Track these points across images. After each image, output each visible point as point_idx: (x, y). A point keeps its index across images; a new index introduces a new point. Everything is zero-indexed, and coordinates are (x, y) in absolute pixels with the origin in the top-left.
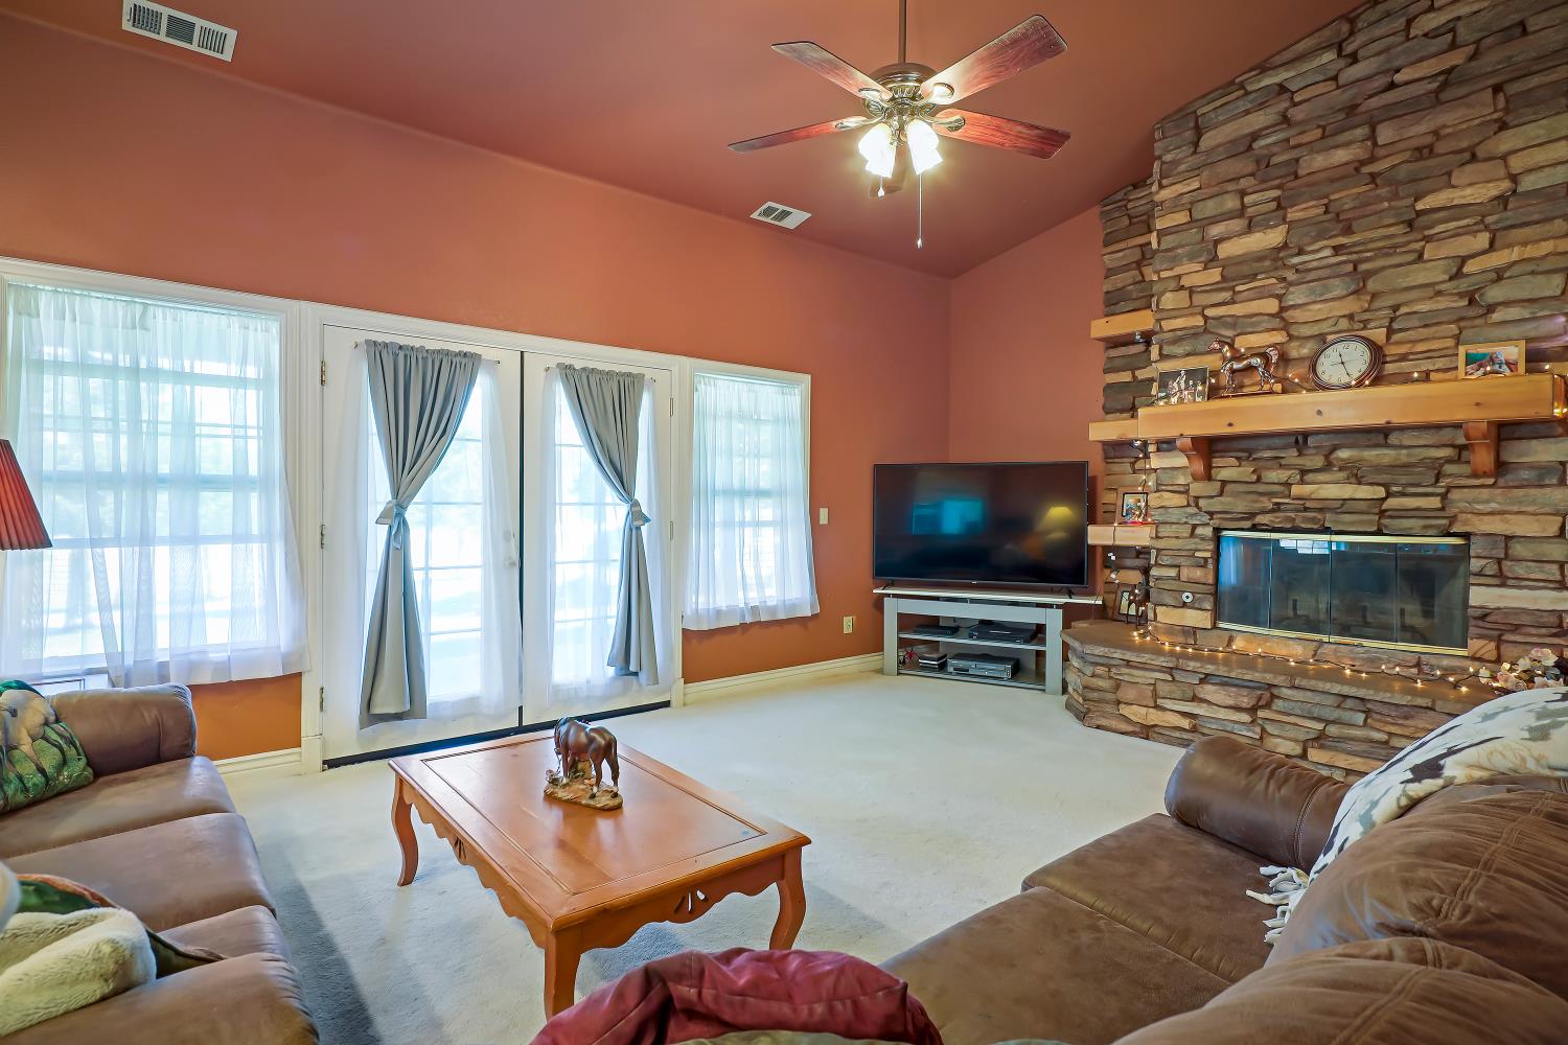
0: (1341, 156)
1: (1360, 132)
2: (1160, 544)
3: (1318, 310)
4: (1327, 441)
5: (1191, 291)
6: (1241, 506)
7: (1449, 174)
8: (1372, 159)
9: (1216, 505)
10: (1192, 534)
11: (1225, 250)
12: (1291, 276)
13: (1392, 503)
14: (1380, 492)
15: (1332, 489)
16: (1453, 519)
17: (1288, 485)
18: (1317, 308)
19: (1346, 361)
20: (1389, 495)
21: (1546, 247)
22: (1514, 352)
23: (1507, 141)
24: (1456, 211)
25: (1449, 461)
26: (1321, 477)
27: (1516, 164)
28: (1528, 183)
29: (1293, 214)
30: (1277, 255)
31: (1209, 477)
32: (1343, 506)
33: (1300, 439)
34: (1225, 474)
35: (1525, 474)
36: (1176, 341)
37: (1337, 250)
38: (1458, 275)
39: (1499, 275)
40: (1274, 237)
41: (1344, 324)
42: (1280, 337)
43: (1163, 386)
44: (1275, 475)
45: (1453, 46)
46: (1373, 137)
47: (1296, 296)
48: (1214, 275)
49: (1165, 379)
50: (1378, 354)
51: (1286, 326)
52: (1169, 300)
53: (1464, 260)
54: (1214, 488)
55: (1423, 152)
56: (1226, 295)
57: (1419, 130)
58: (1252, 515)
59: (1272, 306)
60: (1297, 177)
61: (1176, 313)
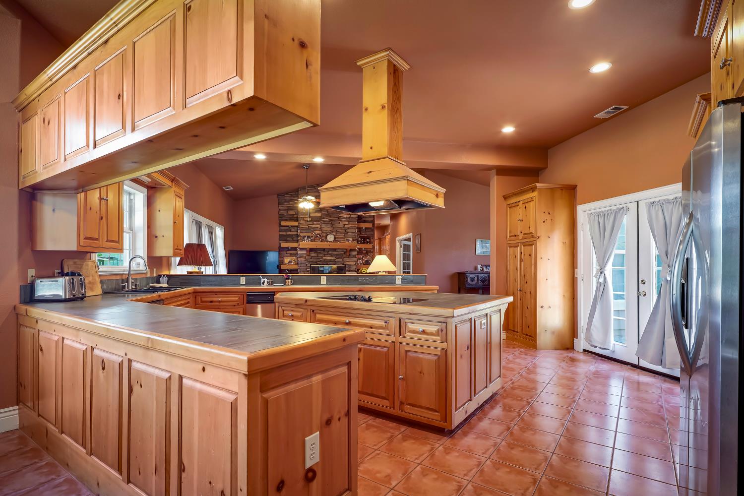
2: (300, 268)
3: (326, 229)
4: (328, 250)
6: (315, 261)
9: (311, 261)
10: (306, 266)
12: (323, 222)
13: (337, 260)
14: (334, 258)
15: (329, 258)
16: (344, 262)
17: (322, 257)
19: (331, 238)
21: (353, 225)
22: (351, 239)
24: (344, 218)
25: (343, 254)
26: (327, 256)
28: (352, 216)
29: (322, 212)
30: (320, 218)
31: (309, 255)
32: (330, 261)
33: (324, 250)
34: (312, 255)
35: (352, 256)
36: (303, 230)
37: (329, 219)
38: (344, 227)
39: (349, 228)
40: (319, 215)
41: (329, 232)
42: (320, 232)
44: (320, 255)
47: (323, 226)
49: (304, 237)
50: (335, 238)
51: (321, 230)
52: (302, 222)
53: (345, 225)
54: (310, 257)
56: (311, 223)
59: (319, 226)
61: (302, 225)
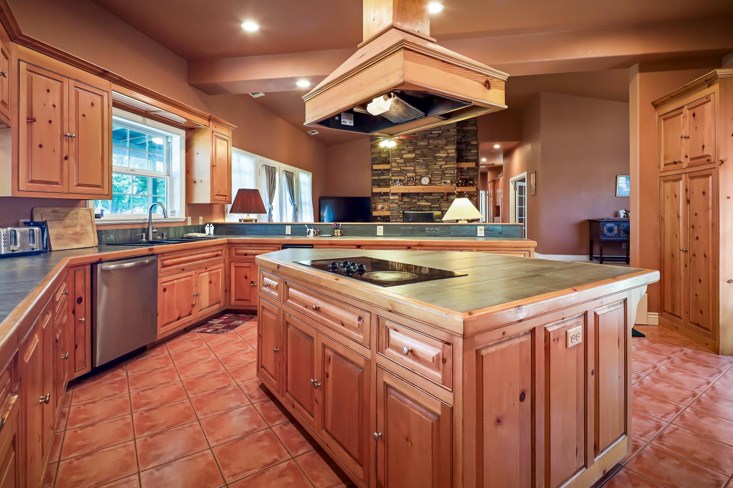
0: (424, 143)
1: (427, 140)
2: (392, 214)
3: (420, 171)
4: (422, 195)
5: (398, 163)
6: (408, 207)
7: (439, 151)
8: (428, 145)
9: (404, 206)
10: (399, 212)
11: (404, 156)
12: (416, 164)
13: (433, 206)
14: (431, 204)
15: (423, 203)
16: (441, 208)
17: (416, 202)
18: (420, 170)
19: (425, 180)
21: (452, 166)
22: (449, 182)
23: (447, 148)
24: (441, 157)
25: (440, 198)
26: (421, 201)
27: (449, 151)
28: (450, 155)
29: (416, 152)
30: (413, 159)
31: (402, 200)
32: (425, 206)
33: (418, 194)
34: (405, 200)
35: (450, 201)
36: (395, 173)
37: (424, 160)
38: (441, 168)
39: (446, 169)
40: (412, 155)
41: (425, 174)
42: (414, 175)
43: (395, 182)
44: (414, 201)
45: (440, 130)
46: (429, 141)
47: (417, 167)
48: (402, 161)
50: (430, 181)
51: (415, 173)
52: (394, 164)
53: (442, 165)
54: (403, 203)
55: (436, 146)
56: (404, 165)
57: (436, 142)
58: (410, 208)
60: (417, 145)
61: (394, 167)
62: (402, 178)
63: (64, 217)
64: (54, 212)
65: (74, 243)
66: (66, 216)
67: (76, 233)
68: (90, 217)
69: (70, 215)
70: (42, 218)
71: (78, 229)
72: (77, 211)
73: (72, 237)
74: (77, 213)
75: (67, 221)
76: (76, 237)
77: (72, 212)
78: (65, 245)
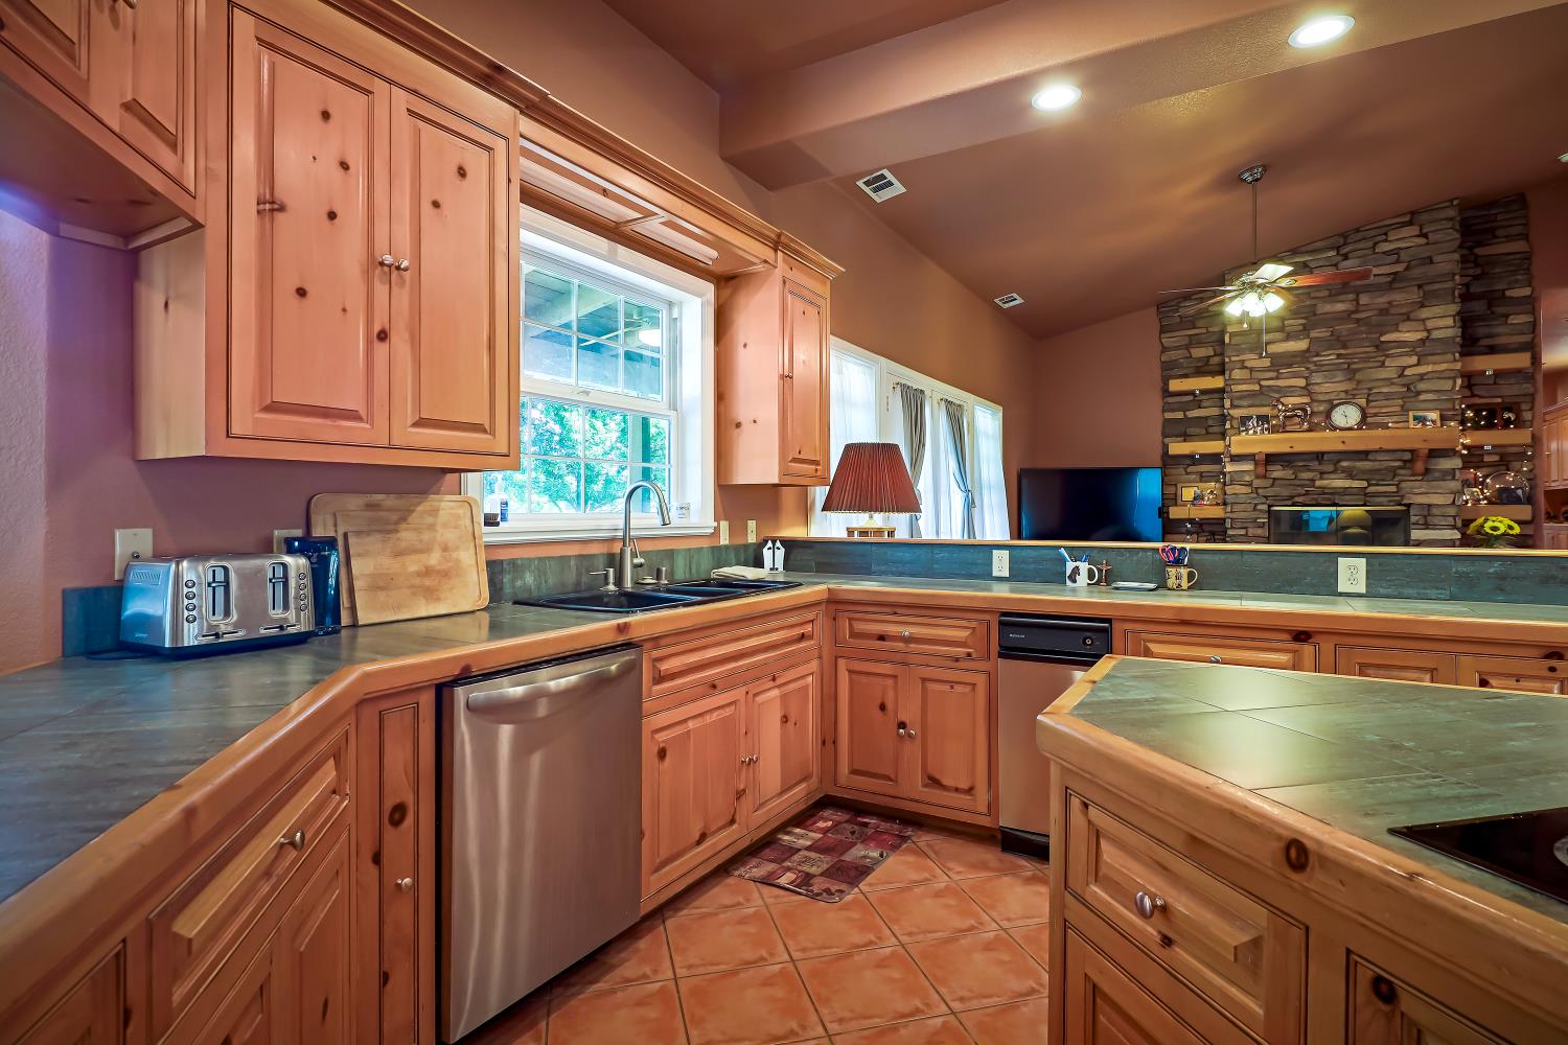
0: (1340, 307)
1: (1351, 296)
2: (1234, 516)
3: (1327, 387)
4: (1336, 457)
5: (1251, 370)
6: (1286, 492)
7: (1397, 325)
8: (1356, 311)
9: (1270, 492)
10: (1255, 509)
11: (1272, 349)
12: (1312, 367)
13: (1372, 489)
14: (1365, 484)
15: (1339, 483)
16: (1403, 497)
17: (1313, 480)
18: (1328, 387)
19: (1346, 415)
20: (1369, 485)
21: (1444, 366)
22: (1434, 415)
23: (1425, 313)
24: (1402, 344)
25: (1400, 468)
26: (1332, 476)
27: (1430, 324)
28: (1436, 335)
29: (1314, 334)
30: (1303, 357)
31: (1265, 477)
32: (1345, 491)
33: (1319, 456)
34: (1275, 475)
35: (1437, 475)
36: (1241, 398)
37: (1339, 356)
38: (1401, 375)
39: (1422, 377)
40: (1302, 345)
41: (1343, 395)
42: (1306, 400)
43: (1242, 424)
44: (1305, 475)
45: (1398, 262)
46: (1357, 300)
47: (1317, 378)
48: (1266, 363)
49: (1244, 420)
50: (1364, 416)
51: (1310, 394)
52: (1237, 374)
53: (1405, 368)
54: (1268, 483)
55: (1384, 312)
56: (1274, 374)
57: (1382, 300)
58: (1292, 497)
59: (1302, 382)
60: (1315, 315)
61: (1242, 381)
62: (1265, 411)
63: (397, 523)
64: (370, 506)
65: (423, 601)
66: (404, 519)
67: (428, 572)
68: (468, 522)
69: (413, 518)
70: (335, 525)
71: (434, 559)
72: (436, 504)
73: (417, 581)
74: (435, 512)
75: (406, 536)
76: (427, 582)
77: (420, 508)
78: (398, 608)
